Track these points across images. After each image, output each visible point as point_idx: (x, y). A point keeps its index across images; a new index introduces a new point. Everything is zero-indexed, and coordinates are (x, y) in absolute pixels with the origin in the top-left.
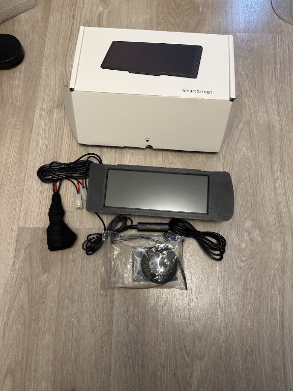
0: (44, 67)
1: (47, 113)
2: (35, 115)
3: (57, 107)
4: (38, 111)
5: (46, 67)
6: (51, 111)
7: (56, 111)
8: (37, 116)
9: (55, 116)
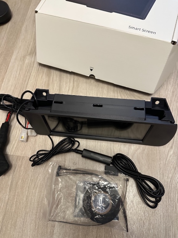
0: (25, 26)
1: (21, 59)
2: (11, 60)
3: (30, 54)
4: (14, 57)
5: (27, 26)
6: (24, 57)
7: (28, 57)
8: (12, 60)
9: (27, 61)
